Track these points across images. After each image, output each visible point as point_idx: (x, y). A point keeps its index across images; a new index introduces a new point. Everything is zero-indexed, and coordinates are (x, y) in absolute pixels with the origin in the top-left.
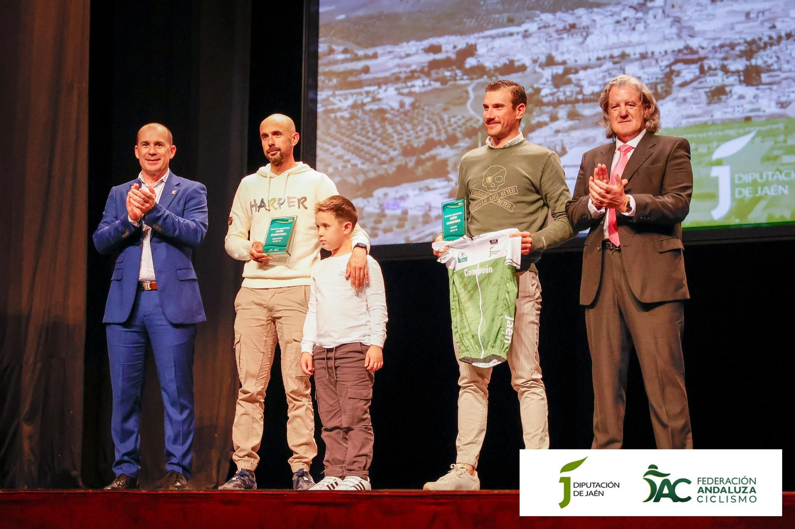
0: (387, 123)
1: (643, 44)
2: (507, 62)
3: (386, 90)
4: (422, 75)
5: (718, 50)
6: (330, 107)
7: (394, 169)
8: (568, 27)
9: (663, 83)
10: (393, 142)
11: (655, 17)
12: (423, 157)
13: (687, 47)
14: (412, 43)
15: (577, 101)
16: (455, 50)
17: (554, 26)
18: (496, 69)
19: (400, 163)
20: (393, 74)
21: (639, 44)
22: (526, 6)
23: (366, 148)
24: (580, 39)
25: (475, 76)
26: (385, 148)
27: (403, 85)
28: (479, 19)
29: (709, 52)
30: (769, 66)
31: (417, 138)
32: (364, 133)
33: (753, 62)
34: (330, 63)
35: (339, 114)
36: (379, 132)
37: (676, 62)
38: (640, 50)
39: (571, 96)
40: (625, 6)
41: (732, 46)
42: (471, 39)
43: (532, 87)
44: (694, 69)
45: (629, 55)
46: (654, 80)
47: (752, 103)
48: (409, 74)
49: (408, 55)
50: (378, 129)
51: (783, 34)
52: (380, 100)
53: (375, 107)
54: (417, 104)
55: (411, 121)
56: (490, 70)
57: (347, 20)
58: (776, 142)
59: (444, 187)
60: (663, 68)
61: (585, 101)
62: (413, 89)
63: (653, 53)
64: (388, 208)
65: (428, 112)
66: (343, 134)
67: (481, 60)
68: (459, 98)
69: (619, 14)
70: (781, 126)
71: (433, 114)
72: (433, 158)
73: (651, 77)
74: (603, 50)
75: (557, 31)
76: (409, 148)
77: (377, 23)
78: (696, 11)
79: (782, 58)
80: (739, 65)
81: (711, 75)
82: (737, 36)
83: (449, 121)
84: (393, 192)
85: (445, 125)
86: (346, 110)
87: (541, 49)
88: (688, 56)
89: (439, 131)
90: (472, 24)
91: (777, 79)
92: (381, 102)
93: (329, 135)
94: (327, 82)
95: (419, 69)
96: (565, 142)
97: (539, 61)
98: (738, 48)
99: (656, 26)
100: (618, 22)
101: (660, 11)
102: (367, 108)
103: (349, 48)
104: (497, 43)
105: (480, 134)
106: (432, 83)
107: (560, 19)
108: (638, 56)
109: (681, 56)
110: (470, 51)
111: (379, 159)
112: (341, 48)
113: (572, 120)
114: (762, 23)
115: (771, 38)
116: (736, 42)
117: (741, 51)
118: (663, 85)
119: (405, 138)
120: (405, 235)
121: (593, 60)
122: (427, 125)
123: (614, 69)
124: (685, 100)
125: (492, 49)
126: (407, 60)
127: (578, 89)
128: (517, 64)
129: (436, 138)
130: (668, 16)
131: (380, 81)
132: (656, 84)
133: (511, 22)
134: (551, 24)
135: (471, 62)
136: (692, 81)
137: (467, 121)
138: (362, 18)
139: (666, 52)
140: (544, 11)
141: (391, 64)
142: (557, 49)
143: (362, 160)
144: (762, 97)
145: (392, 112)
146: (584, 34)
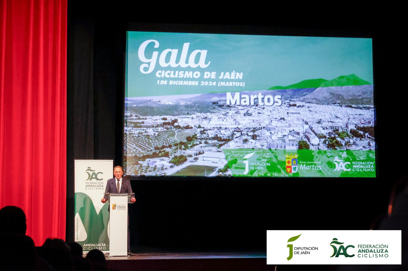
0: (150, 139)
1: (226, 125)
2: (187, 126)
3: (149, 129)
4: (161, 126)
5: (246, 129)
6: (131, 133)
7: (152, 153)
8: (205, 118)
9: (231, 136)
10: (152, 145)
11: (229, 118)
12: (161, 150)
13: (238, 127)
14: (158, 116)
15: (207, 139)
16: (171, 120)
17: (201, 117)
18: (184, 127)
19: (154, 152)
20: (152, 125)
21: (224, 125)
22: (192, 110)
23: (143, 146)
24: (208, 121)
25: (177, 128)
26: (149, 147)
27: (155, 129)
28: (178, 112)
29: (243, 129)
30: (259, 135)
31: (159, 145)
32: (142, 141)
33: (255, 133)
34: (131, 119)
35: (134, 135)
36: (147, 142)
37: (235, 131)
38: (225, 126)
39: (206, 137)
40: (221, 114)
41: (250, 129)
42: (176, 117)
43: (194, 134)
44: (239, 133)
45: (222, 128)
46: (229, 135)
47: (254, 144)
48: (157, 126)
49: (156, 120)
50: (147, 141)
51: (262, 127)
52: (147, 132)
53: (146, 134)
54: (159, 135)
55: (157, 139)
56: (182, 127)
57: (137, 107)
58: (260, 155)
59: (168, 160)
60: (231, 132)
61: (209, 139)
62: (158, 130)
63: (228, 128)
64: (150, 165)
65: (163, 137)
66: (135, 141)
67: (179, 124)
68: (172, 134)
69: (219, 116)
70: (262, 151)
71: (164, 138)
72: (164, 151)
73: (228, 134)
74: (215, 125)
75: (202, 118)
76: (157, 147)
77: (147, 109)
78: (240, 118)
79: (262, 133)
80: (251, 134)
81: (244, 136)
82: (251, 126)
83: (169, 141)
84: (152, 160)
85: (168, 142)
86: (136, 134)
87: (197, 123)
88: (238, 130)
89: (166, 143)
90: (176, 113)
91: (261, 139)
92: (148, 133)
93: (131, 141)
94: (130, 125)
95: (160, 124)
96: (204, 150)
97: (196, 126)
98: (251, 129)
99: (230, 120)
100: (219, 118)
101: (231, 116)
102: (143, 134)
103: (137, 115)
104: (184, 119)
105: (179, 145)
106: (164, 129)
107: (202, 115)
108: (224, 128)
109: (236, 130)
110: (176, 121)
111: (147, 150)
112: (135, 115)
113: (206, 144)
114: (257, 123)
115: (259, 128)
116: (250, 128)
117: (252, 130)
118: (231, 137)
119: (156, 144)
120: (156, 173)
121: (212, 128)
122: (163, 141)
123: (218, 131)
124: (237, 142)
125: (182, 121)
126: (156, 121)
127: (208, 135)
128: (190, 126)
129: (165, 145)
130: (233, 118)
131: (148, 126)
132: (229, 136)
133: (188, 114)
134: (200, 116)
135: (176, 124)
136: (239, 137)
137: (175, 141)
138: (142, 107)
139: (232, 128)
140: (198, 112)
141: (151, 122)
142: (202, 124)
143: (142, 150)
144: (257, 143)
145: (151, 136)
146: (209, 120)
